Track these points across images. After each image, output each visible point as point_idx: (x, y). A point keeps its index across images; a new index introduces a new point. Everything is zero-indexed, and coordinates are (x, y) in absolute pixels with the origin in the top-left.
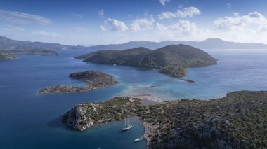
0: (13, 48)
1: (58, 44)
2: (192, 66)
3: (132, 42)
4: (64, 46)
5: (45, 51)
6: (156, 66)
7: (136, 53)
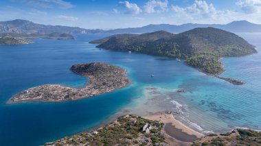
0: (35, 31)
1: (78, 28)
2: (227, 55)
3: (151, 25)
4: (84, 29)
5: (63, 35)
6: (180, 55)
7: (155, 38)
